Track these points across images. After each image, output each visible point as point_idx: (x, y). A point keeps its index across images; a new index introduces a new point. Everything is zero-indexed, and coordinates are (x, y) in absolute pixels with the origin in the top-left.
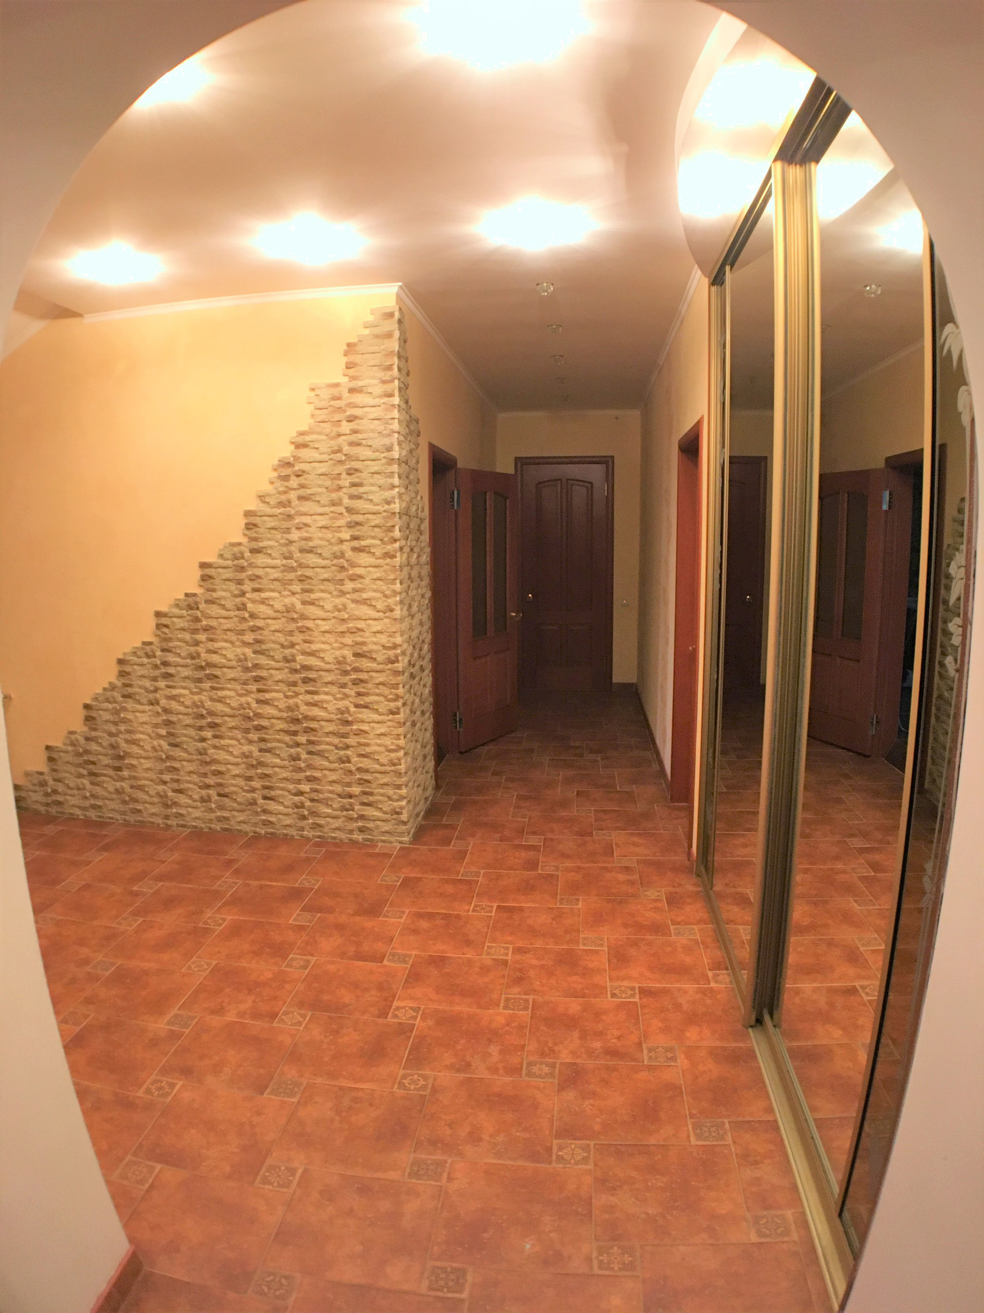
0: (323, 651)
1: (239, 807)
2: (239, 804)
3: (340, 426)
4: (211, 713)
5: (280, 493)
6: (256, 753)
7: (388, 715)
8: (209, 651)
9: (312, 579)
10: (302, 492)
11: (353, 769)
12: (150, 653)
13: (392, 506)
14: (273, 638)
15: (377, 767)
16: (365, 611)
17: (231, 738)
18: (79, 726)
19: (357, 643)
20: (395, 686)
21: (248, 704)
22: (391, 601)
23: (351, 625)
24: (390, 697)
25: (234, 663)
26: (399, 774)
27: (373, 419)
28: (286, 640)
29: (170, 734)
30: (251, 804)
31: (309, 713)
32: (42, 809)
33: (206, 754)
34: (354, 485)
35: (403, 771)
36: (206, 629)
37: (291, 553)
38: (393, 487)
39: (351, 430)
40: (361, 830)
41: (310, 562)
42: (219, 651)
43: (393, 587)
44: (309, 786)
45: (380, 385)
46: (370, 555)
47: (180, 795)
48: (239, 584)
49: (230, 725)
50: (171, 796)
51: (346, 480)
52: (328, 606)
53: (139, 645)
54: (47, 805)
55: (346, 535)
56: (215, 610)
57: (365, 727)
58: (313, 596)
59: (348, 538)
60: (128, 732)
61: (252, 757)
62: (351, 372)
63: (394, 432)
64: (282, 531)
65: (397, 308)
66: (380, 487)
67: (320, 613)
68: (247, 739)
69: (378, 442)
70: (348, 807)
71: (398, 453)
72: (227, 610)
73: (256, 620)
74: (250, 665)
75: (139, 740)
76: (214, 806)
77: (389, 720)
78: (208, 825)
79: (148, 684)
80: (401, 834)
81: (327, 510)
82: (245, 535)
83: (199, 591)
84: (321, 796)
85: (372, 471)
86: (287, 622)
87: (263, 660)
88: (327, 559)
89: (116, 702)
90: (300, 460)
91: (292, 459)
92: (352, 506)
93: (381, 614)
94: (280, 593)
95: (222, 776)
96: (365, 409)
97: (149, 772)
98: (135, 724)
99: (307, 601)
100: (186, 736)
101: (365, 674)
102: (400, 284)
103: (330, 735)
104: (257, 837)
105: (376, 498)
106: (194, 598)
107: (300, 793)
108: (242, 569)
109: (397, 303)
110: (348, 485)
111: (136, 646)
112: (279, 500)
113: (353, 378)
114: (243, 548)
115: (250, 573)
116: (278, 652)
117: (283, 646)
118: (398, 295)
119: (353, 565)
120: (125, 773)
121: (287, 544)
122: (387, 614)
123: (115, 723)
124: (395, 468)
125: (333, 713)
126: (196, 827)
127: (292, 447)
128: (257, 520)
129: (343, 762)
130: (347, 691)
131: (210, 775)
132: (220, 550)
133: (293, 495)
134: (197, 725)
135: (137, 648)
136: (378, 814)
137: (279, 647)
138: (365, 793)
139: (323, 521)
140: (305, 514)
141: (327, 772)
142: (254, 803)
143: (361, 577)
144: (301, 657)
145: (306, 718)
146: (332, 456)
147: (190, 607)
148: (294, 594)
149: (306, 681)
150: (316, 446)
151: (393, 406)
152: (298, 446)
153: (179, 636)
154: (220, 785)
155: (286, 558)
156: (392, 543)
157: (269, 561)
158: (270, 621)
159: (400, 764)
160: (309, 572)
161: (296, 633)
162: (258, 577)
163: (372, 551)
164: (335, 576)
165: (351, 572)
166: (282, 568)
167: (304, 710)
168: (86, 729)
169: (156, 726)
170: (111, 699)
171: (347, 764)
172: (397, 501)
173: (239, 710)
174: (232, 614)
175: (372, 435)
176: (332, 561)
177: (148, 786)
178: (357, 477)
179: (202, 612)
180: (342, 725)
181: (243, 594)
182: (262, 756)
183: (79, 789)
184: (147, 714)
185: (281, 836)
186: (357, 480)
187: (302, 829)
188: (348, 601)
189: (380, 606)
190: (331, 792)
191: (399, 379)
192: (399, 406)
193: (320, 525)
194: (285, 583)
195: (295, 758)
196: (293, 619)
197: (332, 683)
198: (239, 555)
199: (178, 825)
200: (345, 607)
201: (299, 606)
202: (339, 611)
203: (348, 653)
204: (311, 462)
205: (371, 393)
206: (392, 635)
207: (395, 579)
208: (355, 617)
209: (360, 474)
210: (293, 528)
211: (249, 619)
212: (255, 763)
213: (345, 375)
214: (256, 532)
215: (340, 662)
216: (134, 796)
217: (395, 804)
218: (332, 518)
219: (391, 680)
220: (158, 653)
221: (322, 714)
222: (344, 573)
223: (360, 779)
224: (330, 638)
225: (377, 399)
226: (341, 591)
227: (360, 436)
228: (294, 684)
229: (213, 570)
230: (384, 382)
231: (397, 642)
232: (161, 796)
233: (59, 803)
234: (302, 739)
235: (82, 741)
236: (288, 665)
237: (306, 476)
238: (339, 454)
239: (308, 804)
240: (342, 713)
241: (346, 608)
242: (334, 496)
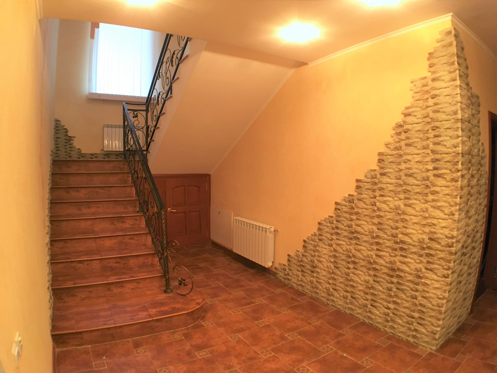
0: (412, 234)
1: (359, 306)
2: (359, 304)
3: (428, 101)
4: (354, 256)
5: (396, 142)
6: (372, 282)
7: (442, 277)
8: (357, 225)
9: (410, 192)
10: (407, 141)
11: (418, 303)
12: (331, 222)
13: (458, 149)
14: (388, 223)
15: (430, 305)
16: (438, 213)
17: (361, 271)
18: (301, 250)
19: (432, 232)
20: (449, 261)
21: (372, 256)
22: (453, 209)
23: (429, 221)
24: (445, 267)
25: (367, 233)
26: (440, 313)
27: (446, 96)
28: (394, 224)
29: (335, 262)
30: (365, 306)
31: (401, 267)
32: (283, 280)
33: (349, 276)
34: (436, 136)
35: (443, 312)
36: (357, 213)
37: (400, 176)
38: (458, 137)
39: (433, 103)
40: (414, 337)
41: (410, 182)
42: (361, 226)
43: (455, 200)
44: (393, 306)
45: (448, 74)
46: (444, 179)
47: (335, 291)
48: (373, 192)
49: (362, 264)
50: (331, 291)
51: (431, 133)
52: (418, 208)
53: (327, 217)
54: (285, 279)
55: (430, 167)
56: (361, 204)
57: (428, 282)
58: (410, 202)
59: (432, 168)
60: (319, 256)
61: (369, 283)
62: (432, 69)
63: (458, 102)
64: (396, 163)
65: (453, 28)
66: (450, 137)
67: (413, 212)
68: (368, 273)
69: (450, 109)
70: (410, 323)
71: (461, 115)
72: (367, 205)
73: (380, 212)
74: (375, 235)
75: (322, 261)
76: (348, 301)
77: (442, 281)
78: (344, 309)
79: (329, 236)
80: (432, 345)
81: (420, 151)
82: (378, 165)
83: (355, 194)
84: (398, 313)
85: (446, 127)
86: (396, 215)
87: (381, 234)
88: (419, 181)
89: (315, 242)
90: (407, 123)
91: (402, 123)
92: (434, 149)
93: (447, 216)
94: (393, 198)
95: (354, 288)
96: (441, 90)
97: (324, 277)
98: (321, 254)
99: (407, 204)
100: (341, 264)
101: (434, 251)
102: (451, 14)
103: (409, 282)
104: (363, 323)
105: (448, 144)
106: (352, 197)
107: (388, 308)
108: (375, 184)
109: (452, 25)
110: (432, 137)
111: (326, 217)
112: (395, 146)
113: (433, 73)
114: (376, 172)
115: (379, 186)
116: (389, 230)
117: (392, 228)
118: (452, 21)
119: (434, 185)
120: (314, 274)
121: (399, 171)
122: (450, 217)
123: (314, 251)
124: (459, 125)
125: (412, 270)
126: (339, 308)
127: (403, 116)
128: (384, 158)
129: (413, 298)
130: (422, 259)
131: (349, 286)
132: (365, 173)
133: (403, 143)
134: (347, 260)
135: (326, 218)
136: (424, 331)
137: (390, 228)
138: (420, 318)
139: (418, 158)
140: (409, 154)
141: (404, 301)
142: (366, 306)
143: (437, 192)
144: (401, 235)
145: (399, 269)
146: (424, 120)
147: (350, 202)
148: (400, 199)
149: (402, 249)
150: (415, 115)
151: (457, 86)
152: (406, 115)
153: (344, 215)
154: (352, 292)
155: (398, 179)
156: (457, 172)
157: (389, 180)
158: (387, 213)
159: (443, 307)
160: (409, 188)
161: (400, 222)
162: (383, 189)
163: (445, 177)
164: (423, 191)
165: (432, 189)
166: (395, 184)
167: (398, 265)
168: (303, 251)
169: (330, 256)
170: (314, 240)
171: (415, 300)
172: (460, 145)
173: (367, 258)
174: (369, 207)
175: (445, 105)
176: (422, 182)
177: (323, 283)
178: (438, 132)
179: (355, 204)
180: (416, 277)
181: (375, 197)
182: (374, 284)
183: (297, 276)
184: (327, 250)
185: (375, 327)
186: (437, 133)
187: (386, 327)
188: (429, 207)
189: (447, 211)
190: (404, 312)
191: (459, 70)
192: (460, 86)
193: (416, 160)
194: (396, 193)
195: (390, 290)
196: (399, 214)
197: (415, 253)
198: (374, 176)
199: (332, 305)
200: (427, 209)
201: (402, 207)
202: (424, 212)
203: (425, 237)
204: (412, 124)
205: (443, 80)
206: (452, 230)
207: (457, 195)
208: (432, 217)
209: (439, 129)
210: (402, 162)
211: (377, 211)
212: (370, 286)
213: (429, 72)
214: (383, 164)
215: (421, 242)
216: (317, 286)
217: (435, 328)
218: (423, 157)
219: (448, 257)
220: (335, 222)
221: (407, 269)
222: (428, 190)
223: (420, 310)
224: (417, 227)
225: (447, 83)
226: (426, 200)
227: (439, 106)
228: (396, 250)
229: (362, 183)
230: (450, 72)
231: (454, 235)
232: (327, 290)
233: (289, 280)
234: (395, 280)
235: (301, 256)
236: (393, 239)
237: (410, 132)
238: (427, 118)
239: (391, 315)
240: (418, 271)
241: (428, 211)
242: (425, 143)
